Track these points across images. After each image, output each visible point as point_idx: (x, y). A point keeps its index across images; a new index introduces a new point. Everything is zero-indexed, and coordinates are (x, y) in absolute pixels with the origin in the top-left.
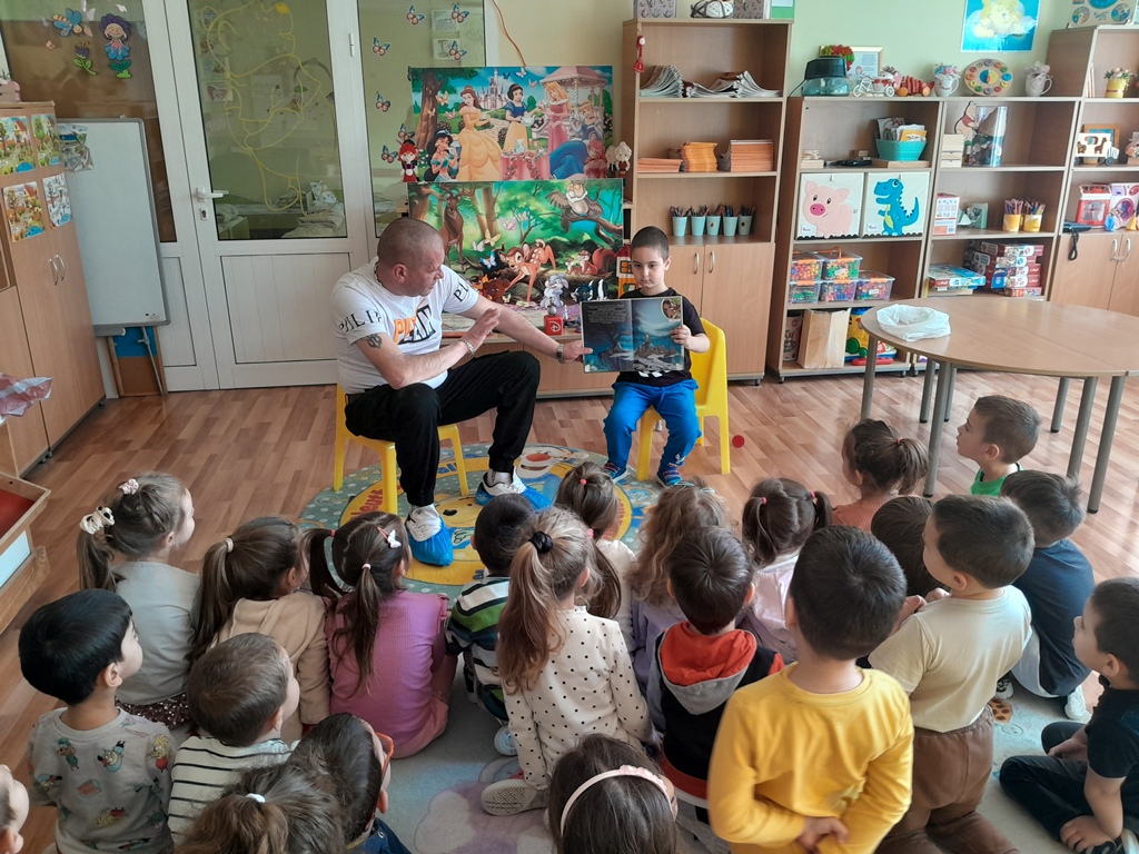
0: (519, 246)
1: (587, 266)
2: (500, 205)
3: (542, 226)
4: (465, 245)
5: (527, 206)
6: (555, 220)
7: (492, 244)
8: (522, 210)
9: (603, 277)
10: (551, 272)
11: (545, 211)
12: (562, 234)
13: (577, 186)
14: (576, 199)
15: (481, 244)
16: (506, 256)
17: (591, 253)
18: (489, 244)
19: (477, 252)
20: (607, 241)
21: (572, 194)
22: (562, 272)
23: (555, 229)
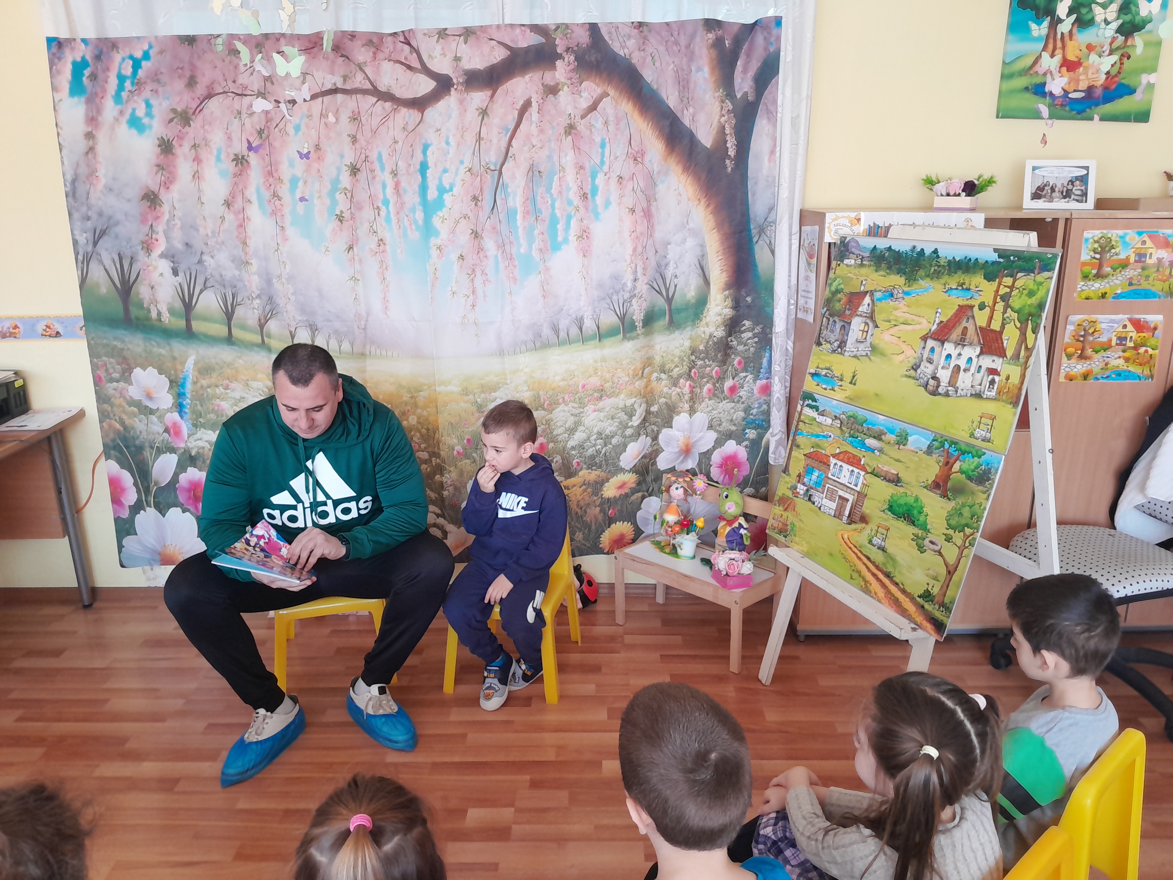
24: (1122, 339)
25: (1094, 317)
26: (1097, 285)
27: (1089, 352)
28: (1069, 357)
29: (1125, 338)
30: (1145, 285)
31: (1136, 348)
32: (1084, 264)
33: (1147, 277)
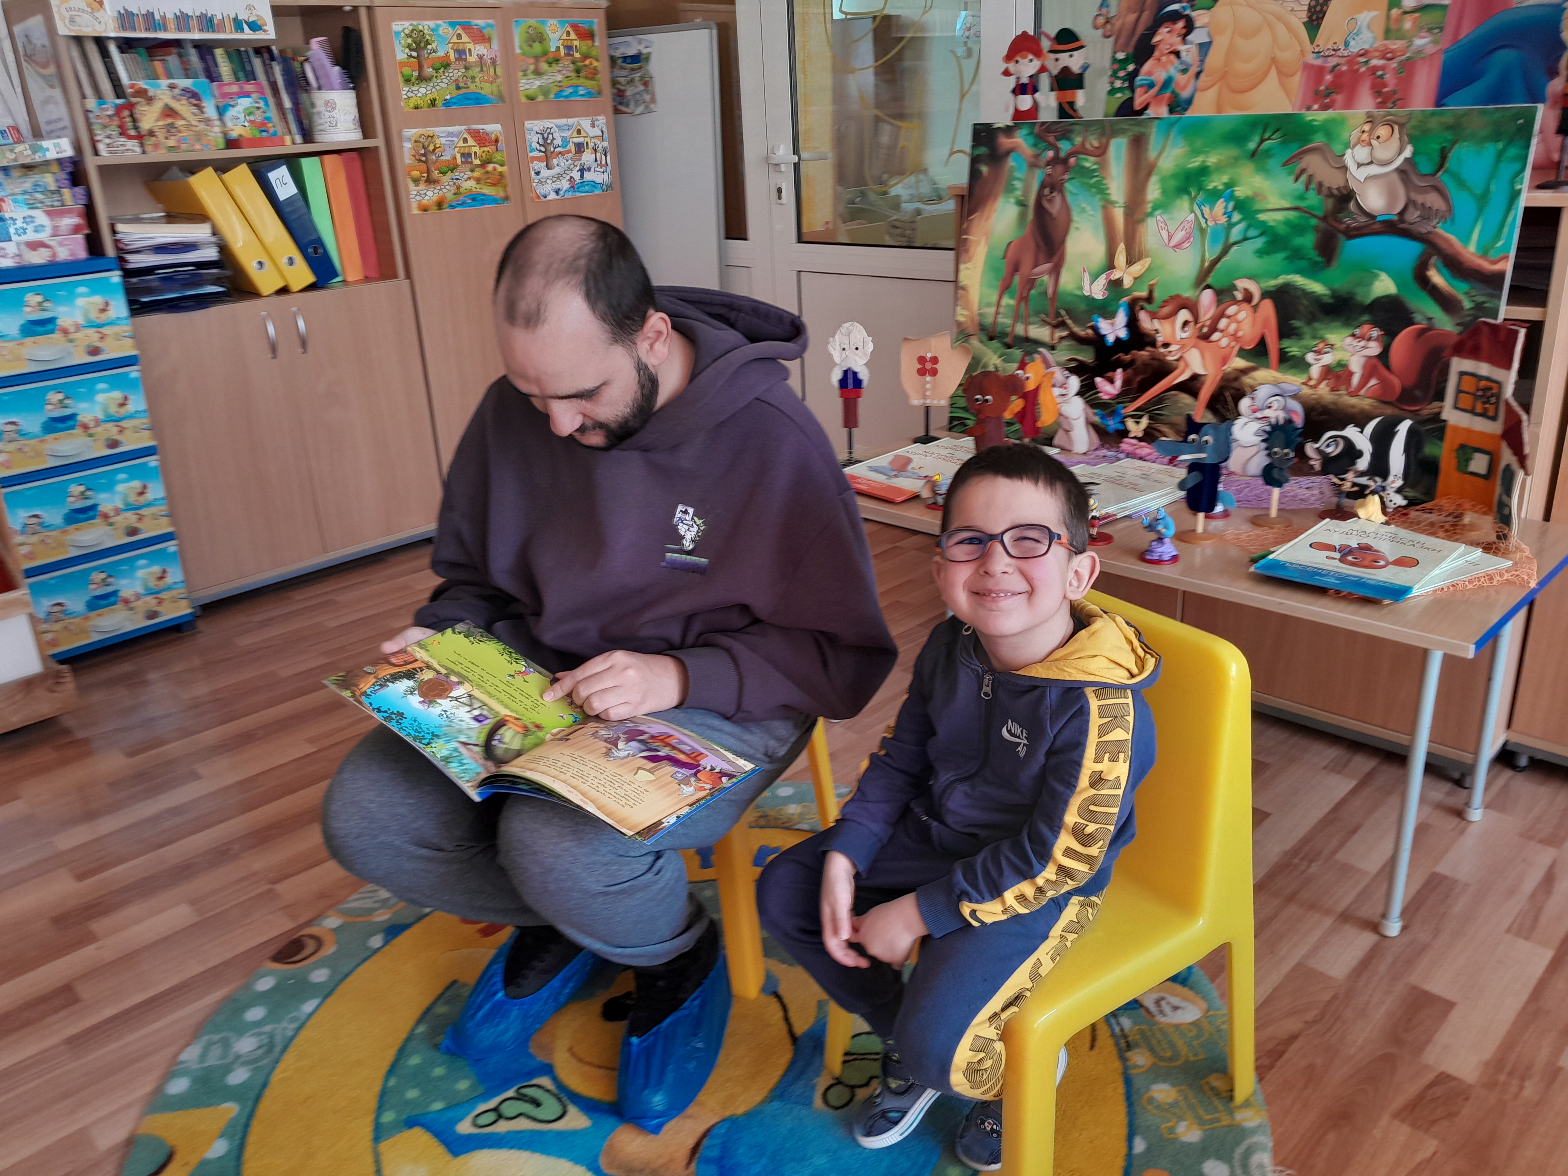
0: (1188, 293)
1: (1369, 371)
2: (1163, 180)
3: (1259, 243)
4: (1067, 281)
5: (1229, 185)
6: (1297, 229)
7: (1127, 283)
8: (1215, 195)
9: (1413, 414)
10: (1262, 374)
11: (1275, 201)
12: (1312, 271)
13: (1383, 131)
14: (1374, 170)
15: (1102, 281)
16: (1153, 316)
17: (1390, 334)
18: (1118, 283)
19: (1090, 299)
20: (1447, 303)
21: (1362, 153)
22: (1293, 381)
23: (1296, 255)
24: (466, 156)
25: (430, 131)
26: (423, 90)
27: (436, 174)
28: (416, 181)
29: (469, 155)
30: (472, 87)
31: (483, 165)
32: (402, 64)
33: (473, 78)
